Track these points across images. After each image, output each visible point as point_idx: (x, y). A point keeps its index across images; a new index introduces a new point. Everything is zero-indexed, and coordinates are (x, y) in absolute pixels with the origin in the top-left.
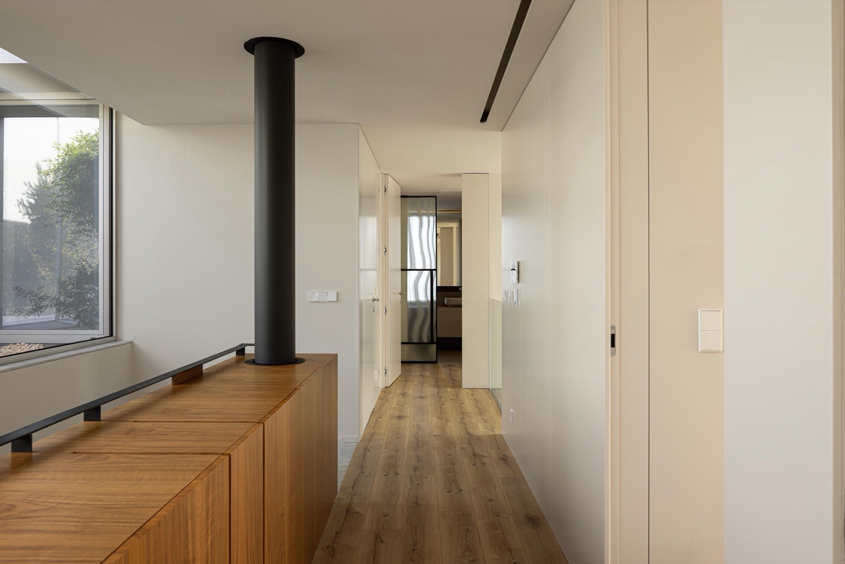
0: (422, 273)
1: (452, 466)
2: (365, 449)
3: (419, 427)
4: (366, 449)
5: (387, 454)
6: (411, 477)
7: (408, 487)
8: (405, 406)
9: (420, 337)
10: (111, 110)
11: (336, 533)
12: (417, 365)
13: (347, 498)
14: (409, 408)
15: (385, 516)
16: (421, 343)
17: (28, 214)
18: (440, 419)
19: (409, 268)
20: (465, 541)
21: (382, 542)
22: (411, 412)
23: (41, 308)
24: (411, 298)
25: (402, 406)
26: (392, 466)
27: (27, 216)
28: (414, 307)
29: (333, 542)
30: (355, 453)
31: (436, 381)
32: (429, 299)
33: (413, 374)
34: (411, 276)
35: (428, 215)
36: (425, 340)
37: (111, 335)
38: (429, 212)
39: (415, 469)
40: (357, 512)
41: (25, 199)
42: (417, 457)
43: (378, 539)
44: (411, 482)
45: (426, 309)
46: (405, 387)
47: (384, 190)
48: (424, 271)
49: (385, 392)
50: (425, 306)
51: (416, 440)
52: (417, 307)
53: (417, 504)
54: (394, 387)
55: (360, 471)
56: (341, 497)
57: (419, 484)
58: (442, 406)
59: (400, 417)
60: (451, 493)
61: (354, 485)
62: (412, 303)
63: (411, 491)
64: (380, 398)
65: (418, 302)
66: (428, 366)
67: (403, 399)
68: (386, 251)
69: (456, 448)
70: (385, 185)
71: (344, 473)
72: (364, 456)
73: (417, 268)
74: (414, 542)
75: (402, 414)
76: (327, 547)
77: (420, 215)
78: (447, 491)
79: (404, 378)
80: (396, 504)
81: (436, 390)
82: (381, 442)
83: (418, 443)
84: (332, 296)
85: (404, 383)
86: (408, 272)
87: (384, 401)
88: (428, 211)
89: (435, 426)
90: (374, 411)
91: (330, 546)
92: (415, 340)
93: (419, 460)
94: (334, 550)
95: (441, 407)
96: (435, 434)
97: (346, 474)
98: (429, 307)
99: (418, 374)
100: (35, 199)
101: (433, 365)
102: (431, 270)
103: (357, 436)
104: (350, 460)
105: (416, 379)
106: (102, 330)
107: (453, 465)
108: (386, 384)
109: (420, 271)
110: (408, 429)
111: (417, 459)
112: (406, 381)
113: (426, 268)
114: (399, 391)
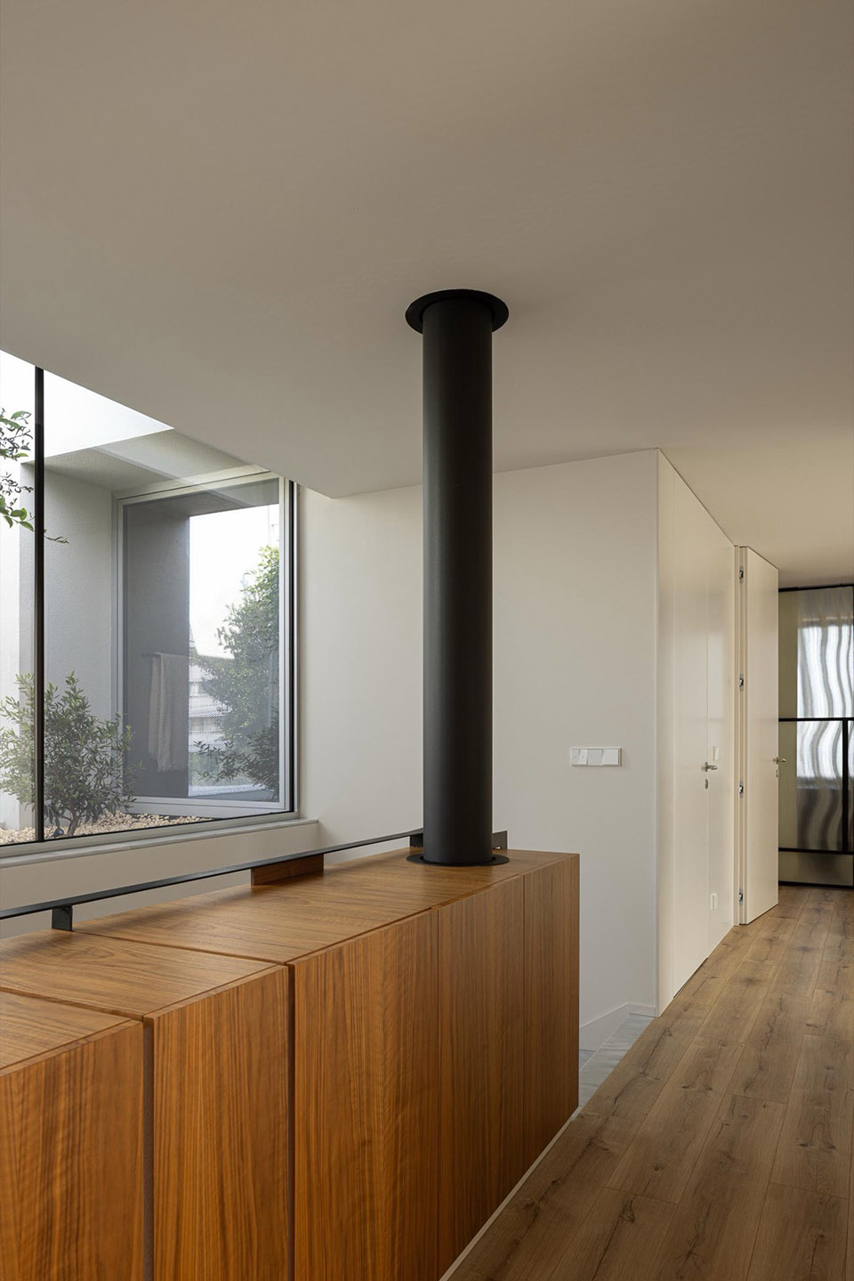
0: (826, 727)
1: (827, 1091)
2: (665, 1031)
3: (781, 1005)
4: (667, 1032)
5: (702, 1048)
6: (734, 1099)
7: (723, 1118)
8: (767, 962)
9: (824, 842)
10: (292, 484)
11: (553, 1182)
12: (815, 891)
13: (599, 1117)
14: (774, 967)
15: (656, 1169)
16: (824, 852)
17: (230, 646)
18: (829, 994)
19: (799, 717)
20: (809, 1261)
21: (633, 1220)
22: (774, 975)
23: (232, 771)
24: (805, 770)
25: (762, 961)
26: (703, 1072)
27: (229, 650)
28: (811, 787)
29: (542, 1199)
30: (642, 1036)
31: (844, 923)
32: (841, 774)
33: (801, 907)
34: (806, 731)
35: (839, 624)
36: (833, 847)
37: (292, 810)
38: (842, 618)
39: (748, 1086)
40: (607, 1150)
41: (226, 626)
42: (760, 1062)
43: (627, 1213)
44: (732, 1110)
45: (834, 792)
46: (778, 928)
47: (739, 576)
48: (831, 722)
49: (738, 933)
50: (833, 787)
51: (769, 1029)
52: (817, 788)
53: (728, 1157)
54: (758, 925)
55: (641, 1070)
56: (588, 1113)
57: (745, 1116)
58: (842, 969)
59: (750, 982)
60: (807, 1148)
61: (620, 1095)
62: (807, 781)
63: (725, 1127)
64: (724, 943)
65: (818, 779)
66: (836, 894)
67: (768, 949)
68: (742, 683)
69: (847, 1057)
70: (741, 567)
71: (611, 1070)
72: (658, 1044)
73: (816, 717)
74: (698, 1236)
75: (757, 976)
76: (527, 1206)
77: (823, 624)
78: (801, 1141)
79: (782, 911)
80: (685, 1149)
81: (840, 938)
82: (700, 1021)
83: (773, 1035)
84: (611, 757)
85: (779, 920)
86: (798, 723)
87: (730, 949)
88: (839, 616)
89: (814, 1007)
90: (706, 964)
91: (532, 1204)
92: (813, 846)
93: (761, 1068)
94: (536, 1215)
95: (838, 972)
96: (810, 1022)
97: (613, 1073)
98: (839, 787)
99: (811, 906)
100: (239, 627)
101: (846, 893)
102: (845, 721)
103: (655, 1006)
104: (629, 1048)
105: (804, 916)
106: (282, 804)
107: (831, 1089)
108: (741, 919)
109: (824, 722)
110: (758, 1005)
111: (758, 1067)
112: (783, 917)
113: (835, 716)
114: (764, 934)
